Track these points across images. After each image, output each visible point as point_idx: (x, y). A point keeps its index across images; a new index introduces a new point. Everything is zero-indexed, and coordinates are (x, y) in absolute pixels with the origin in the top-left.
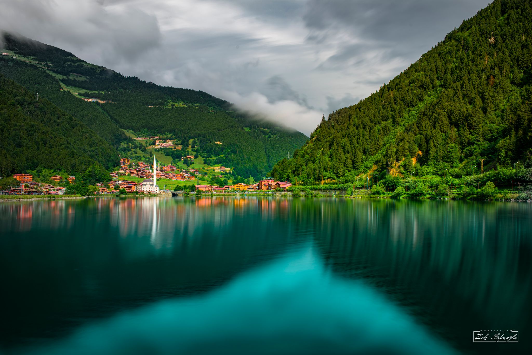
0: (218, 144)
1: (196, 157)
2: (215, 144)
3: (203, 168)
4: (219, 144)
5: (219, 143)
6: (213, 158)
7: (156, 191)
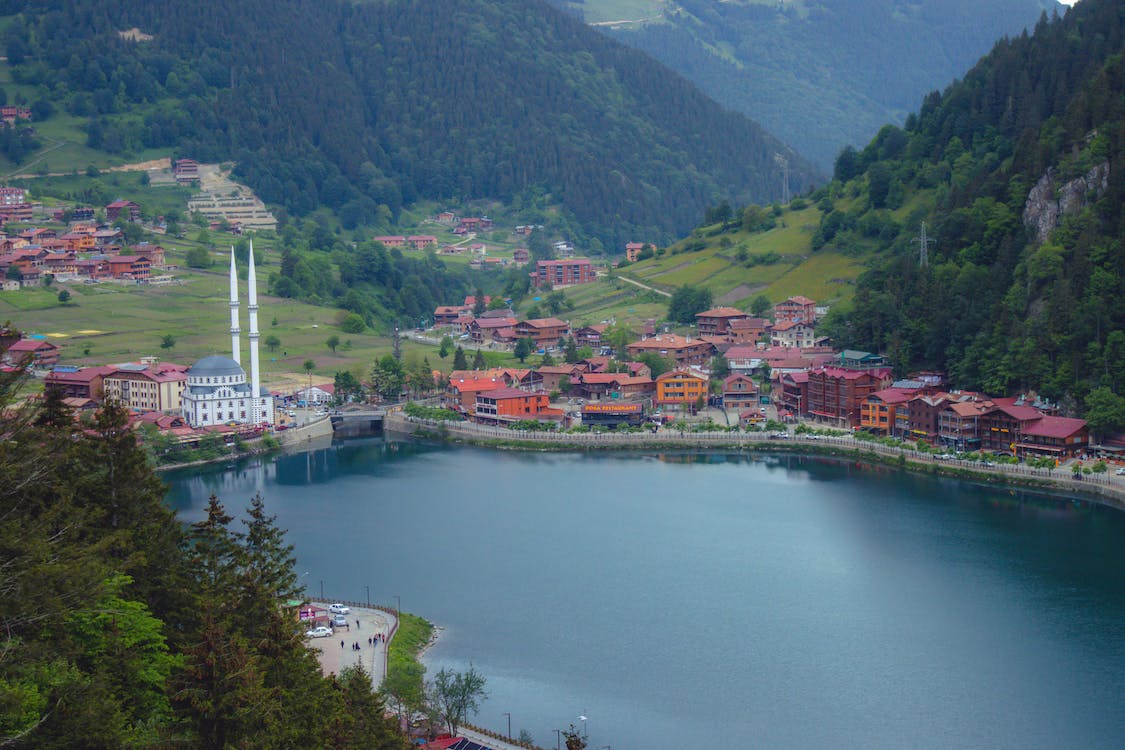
0: (133, 45)
1: (42, 113)
2: (119, 42)
3: (92, 173)
4: (138, 39)
5: (134, 34)
6: (132, 118)
7: (264, 414)
